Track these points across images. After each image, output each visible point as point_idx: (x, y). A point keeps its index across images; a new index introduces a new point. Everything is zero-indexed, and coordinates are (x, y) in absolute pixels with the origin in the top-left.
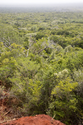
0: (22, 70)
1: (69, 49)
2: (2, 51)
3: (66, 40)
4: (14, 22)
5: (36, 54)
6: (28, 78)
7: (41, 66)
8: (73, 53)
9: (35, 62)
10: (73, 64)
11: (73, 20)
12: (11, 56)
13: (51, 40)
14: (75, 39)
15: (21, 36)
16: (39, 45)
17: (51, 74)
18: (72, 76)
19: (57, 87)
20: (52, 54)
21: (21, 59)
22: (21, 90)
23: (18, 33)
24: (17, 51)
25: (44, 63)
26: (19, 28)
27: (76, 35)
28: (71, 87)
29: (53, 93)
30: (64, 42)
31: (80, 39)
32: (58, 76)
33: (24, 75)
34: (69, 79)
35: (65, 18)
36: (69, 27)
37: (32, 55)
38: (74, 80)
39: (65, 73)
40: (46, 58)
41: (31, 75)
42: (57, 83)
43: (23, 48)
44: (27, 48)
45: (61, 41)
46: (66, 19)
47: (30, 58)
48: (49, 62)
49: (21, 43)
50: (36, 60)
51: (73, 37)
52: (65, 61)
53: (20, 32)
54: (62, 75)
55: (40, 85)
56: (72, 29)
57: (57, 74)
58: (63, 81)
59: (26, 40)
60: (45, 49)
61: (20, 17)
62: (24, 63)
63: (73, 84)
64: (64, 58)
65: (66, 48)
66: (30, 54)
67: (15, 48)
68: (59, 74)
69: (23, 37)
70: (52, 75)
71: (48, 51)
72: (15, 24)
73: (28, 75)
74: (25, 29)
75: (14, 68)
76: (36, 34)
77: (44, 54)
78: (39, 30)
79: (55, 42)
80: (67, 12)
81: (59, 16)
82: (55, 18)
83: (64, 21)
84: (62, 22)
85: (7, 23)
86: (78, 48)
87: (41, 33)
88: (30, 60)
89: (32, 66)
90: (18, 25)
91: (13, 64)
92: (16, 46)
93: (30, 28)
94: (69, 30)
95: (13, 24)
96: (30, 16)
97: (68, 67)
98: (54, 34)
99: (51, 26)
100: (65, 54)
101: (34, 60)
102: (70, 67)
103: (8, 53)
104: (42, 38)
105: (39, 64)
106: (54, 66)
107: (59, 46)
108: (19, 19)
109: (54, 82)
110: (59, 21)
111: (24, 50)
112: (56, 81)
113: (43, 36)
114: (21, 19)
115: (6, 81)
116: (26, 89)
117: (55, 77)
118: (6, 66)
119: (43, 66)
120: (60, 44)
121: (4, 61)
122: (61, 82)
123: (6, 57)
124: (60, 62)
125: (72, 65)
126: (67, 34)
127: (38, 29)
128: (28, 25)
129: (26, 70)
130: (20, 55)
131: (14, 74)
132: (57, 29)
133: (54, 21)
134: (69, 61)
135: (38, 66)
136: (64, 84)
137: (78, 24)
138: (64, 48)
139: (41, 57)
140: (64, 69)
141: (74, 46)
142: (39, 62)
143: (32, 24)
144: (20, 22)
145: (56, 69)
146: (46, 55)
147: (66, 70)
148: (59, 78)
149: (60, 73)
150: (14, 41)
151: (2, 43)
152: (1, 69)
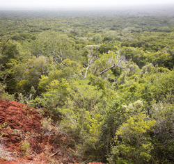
0: (76, 98)
1: (149, 70)
2: (51, 70)
3: (145, 55)
4: (70, 29)
5: (97, 76)
6: (85, 109)
7: (104, 93)
8: (155, 75)
9: (96, 87)
10: (152, 93)
11: (154, 28)
12: (62, 76)
13: (122, 54)
14: (160, 55)
15: (78, 49)
16: (103, 62)
17: (117, 105)
18: (148, 110)
19: (125, 125)
20: (121, 76)
21: (76, 82)
22: (74, 125)
23: (75, 44)
24: (71, 69)
25: (110, 89)
26: (76, 37)
28: (146, 127)
29: (118, 133)
30: (143, 58)
32: (127, 110)
33: (79, 104)
34: (143, 116)
35: (142, 24)
36: (148, 38)
37: (93, 76)
38: (150, 117)
39: (139, 106)
40: (113, 81)
41: (90, 105)
42: (125, 120)
43: (80, 66)
44: (85, 65)
45: (137, 57)
46: (144, 27)
47: (88, 81)
48: (117, 88)
49: (77, 59)
50: (97, 84)
51: (157, 50)
52: (140, 87)
53: (77, 43)
54: (134, 109)
55: (101, 121)
56: (152, 40)
57: (125, 106)
58: (135, 117)
59: (85, 54)
60: (112, 69)
61: (79, 23)
62: (79, 88)
63: (150, 122)
64: (139, 83)
65: (144, 67)
66: (89, 75)
67: (69, 66)
68: (129, 107)
69: (81, 50)
70: (119, 108)
71: (116, 72)
72: (71, 32)
73: (85, 105)
74: (84, 38)
75: (65, 94)
76: (98, 46)
77: (110, 75)
78: (104, 41)
79: (127, 58)
80: (145, 17)
82: (127, 24)
83: (141, 29)
84: (138, 29)
85: (61, 30)
86: (163, 69)
87: (106, 45)
88: (89, 84)
89: (91, 92)
90: (74, 34)
91: (64, 88)
92: (70, 62)
93: (91, 38)
94: (148, 41)
95: (69, 32)
96: (92, 21)
97: (144, 97)
99: (121, 35)
100: (142, 76)
101: (94, 85)
102: (147, 98)
103: (59, 72)
104: (109, 52)
105: (101, 90)
106: (123, 94)
107: (134, 65)
108: (77, 26)
109: (121, 118)
110: (133, 28)
111: (81, 68)
112: (124, 117)
113: (110, 49)
114: (79, 26)
115: (54, 111)
116: (81, 124)
117: (123, 110)
118: (55, 91)
119: (107, 93)
120: (136, 61)
121: (52, 84)
122: (131, 118)
123: (56, 77)
124: (133, 89)
125: (150, 94)
127: (102, 39)
128: (89, 33)
129: (82, 97)
130: (75, 75)
131: (65, 102)
132: (130, 39)
133: (126, 29)
134: (146, 89)
135: (100, 93)
136: (136, 121)
137: (162, 33)
138: (141, 68)
139: (106, 80)
140: (137, 99)
141: (157, 65)
142: (101, 87)
143: (95, 32)
144: (77, 30)
145: (126, 98)
146: (113, 77)
147: (140, 102)
148: (129, 113)
149: (131, 105)
150: (69, 55)
151: (51, 58)
152: (48, 94)
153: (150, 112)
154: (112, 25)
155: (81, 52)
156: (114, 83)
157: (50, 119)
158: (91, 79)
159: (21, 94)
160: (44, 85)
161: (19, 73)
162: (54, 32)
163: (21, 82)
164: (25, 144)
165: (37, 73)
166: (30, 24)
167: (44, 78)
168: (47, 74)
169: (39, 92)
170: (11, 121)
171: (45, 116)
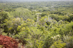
0: (32, 34)
1: (61, 23)
2: (22, 23)
3: (59, 17)
4: (29, 7)
5: (41, 25)
6: (36, 39)
7: (44, 32)
8: (64, 25)
9: (40, 30)
10: (63, 32)
11: (64, 6)
12: (26, 26)
13: (50, 17)
14: (65, 17)
15: (33, 15)
16: (43, 20)
17: (49, 37)
18: (62, 39)
19: (53, 45)
20: (50, 25)
21: (32, 28)
22: (31, 46)
23: (31, 13)
24: (30, 23)
25: (46, 30)
26: (32, 10)
27: (66, 14)
28: (62, 46)
30: (58, 18)
31: (68, 17)
32: (53, 39)
33: (33, 37)
34: (60, 41)
35: (59, 4)
36: (61, 10)
37: (39, 25)
38: (63, 42)
39: (58, 37)
40: (47, 27)
41: (38, 37)
42: (53, 43)
43: (34, 21)
44: (36, 21)
45: (56, 18)
46: (59, 5)
47: (37, 28)
48: (49, 30)
49: (32, 19)
50: (41, 29)
51: (64, 15)
52: (58, 29)
53: (32, 12)
55: (43, 44)
56: (63, 11)
57: (53, 37)
58: (57, 42)
59: (36, 17)
60: (46, 23)
61: (33, 4)
62: (34, 30)
63: (63, 44)
64: (58, 28)
65: (59, 22)
66: (37, 25)
67: (29, 21)
68: (54, 38)
69: (34, 15)
70: (50, 38)
71: (48, 24)
72: (30, 8)
73: (36, 37)
74: (35, 10)
75: (28, 33)
76: (41, 13)
77: (46, 25)
79: (52, 18)
80: (60, 1)
81: (55, 4)
82: (53, 4)
83: (58, 6)
84: (57, 6)
85: (25, 7)
86: (67, 22)
87: (44, 13)
88: (37, 29)
89: (39, 32)
91: (27, 30)
92: (30, 20)
93: (38, 10)
94: (61, 11)
95: (29, 8)
96: (38, 3)
97: (60, 34)
98: (52, 14)
99: (50, 9)
100: (59, 25)
101: (39, 29)
102: (61, 34)
103: (25, 24)
104: (45, 16)
105: (42, 31)
106: (51, 32)
107: (55, 21)
108: (32, 5)
109: (51, 42)
110: (55, 6)
111: (34, 22)
112: (52, 42)
113: (45, 15)
114: (33, 5)
115: (23, 40)
116: (34, 45)
118: (24, 32)
119: (45, 32)
120: (56, 19)
121: (22, 29)
122: (55, 42)
123: (24, 26)
124: (55, 30)
125: (62, 32)
126: (60, 14)
127: (42, 10)
128: (37, 8)
129: (35, 34)
130: (32, 25)
131: (28, 36)
132: (54, 10)
133: (52, 6)
134: (60, 30)
135: (42, 32)
136: (57, 43)
137: (67, 8)
138: (58, 22)
139: (44, 27)
140: (57, 34)
141: (64, 21)
142: (42, 30)
143: (39, 8)
144: (32, 7)
145: (53, 34)
146: (47, 26)
147: (58, 35)
148: (54, 40)
149: (55, 37)
150: (29, 17)
151: (22, 18)
152: (21, 33)
153: (63, 40)
154: (46, 5)
155: (34, 16)
156: (47, 28)
157: (21, 43)
158: (38, 27)
160: (19, 29)
161: (9, 25)
162: (23, 8)
163: (10, 28)
165: (16, 25)
166: (13, 5)
167: (19, 26)
168: (20, 25)
169: (17, 32)
170: (5, 45)
171: (19, 42)
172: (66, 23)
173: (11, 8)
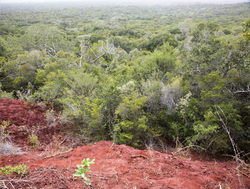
0: (74, 87)
1: (136, 54)
2: (46, 63)
3: (130, 41)
4: (60, 21)
5: (91, 64)
6: (84, 96)
7: (99, 78)
9: (91, 74)
10: (141, 74)
12: (58, 68)
13: (110, 42)
15: (70, 40)
16: (95, 51)
17: (112, 88)
18: (140, 89)
19: (122, 104)
20: (113, 62)
21: (72, 72)
22: (76, 112)
23: (66, 36)
24: (66, 60)
25: (104, 74)
26: (67, 28)
28: (139, 103)
29: (117, 112)
30: (129, 44)
31: (147, 40)
32: (122, 91)
34: (136, 94)
36: (133, 26)
37: (87, 64)
38: (142, 94)
39: (131, 86)
40: (106, 67)
41: (88, 91)
43: (74, 56)
44: (78, 55)
45: (124, 44)
46: (129, 15)
47: (83, 69)
48: (110, 72)
49: (70, 49)
50: (92, 71)
52: (130, 69)
53: (68, 34)
54: (127, 89)
55: (100, 104)
56: (137, 27)
57: (120, 88)
58: (129, 96)
59: (78, 45)
60: (104, 56)
62: (76, 77)
64: (129, 66)
65: (131, 52)
66: (83, 64)
67: (63, 57)
68: (123, 88)
70: (114, 90)
71: (107, 58)
72: (61, 24)
73: (83, 92)
74: (75, 29)
75: (63, 85)
76: (89, 35)
77: (102, 62)
78: (94, 30)
79: (116, 45)
81: (120, 12)
85: (50, 23)
86: (146, 52)
87: (97, 34)
88: (85, 72)
89: (88, 80)
90: (64, 26)
91: (61, 78)
92: (64, 53)
93: (82, 29)
94: (134, 28)
95: (59, 24)
97: (134, 78)
98: (114, 35)
99: (109, 24)
101: (89, 72)
102: (137, 78)
103: (54, 64)
104: (99, 41)
105: (96, 76)
106: (116, 77)
107: (122, 51)
108: (66, 17)
109: (117, 99)
110: (120, 17)
111: (75, 58)
112: (120, 98)
113: (99, 39)
114: (68, 17)
115: (55, 103)
116: (82, 110)
117: (118, 93)
118: (52, 83)
119: (102, 79)
120: (123, 47)
121: (49, 76)
122: (126, 98)
123: (52, 69)
124: (124, 72)
125: (139, 75)
126: (132, 34)
127: (92, 28)
128: (79, 24)
129: (80, 85)
130: (70, 66)
131: (64, 93)
132: (118, 27)
133: (114, 18)
134: (135, 70)
135: (96, 79)
136: (130, 99)
138: (128, 53)
139: (99, 67)
140: (129, 80)
142: (96, 73)
144: (67, 21)
145: (119, 81)
146: (106, 64)
147: (132, 82)
148: (123, 93)
149: (124, 86)
150: (61, 46)
151: (44, 51)
152: (45, 87)
153: (142, 90)
154: (100, 14)
155: (73, 42)
156: (107, 69)
157: (52, 111)
158: (86, 67)
159: (18, 92)
160: (41, 78)
161: (12, 71)
162: (43, 25)
164: (34, 138)
165: (32, 68)
166: (17, 18)
167: (40, 71)
168: (43, 68)
169: (37, 86)
170: (14, 119)
171: (47, 109)
172: (145, 54)
173: (13, 28)
